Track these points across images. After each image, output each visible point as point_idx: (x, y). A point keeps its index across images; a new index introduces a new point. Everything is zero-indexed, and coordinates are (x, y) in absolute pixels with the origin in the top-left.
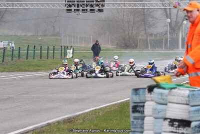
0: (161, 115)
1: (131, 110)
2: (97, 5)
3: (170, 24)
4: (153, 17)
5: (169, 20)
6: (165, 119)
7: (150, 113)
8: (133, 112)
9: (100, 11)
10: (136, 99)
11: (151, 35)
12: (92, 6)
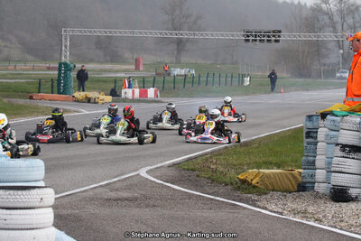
0: (332, 141)
1: (304, 135)
2: (274, 36)
3: (343, 54)
4: (326, 48)
5: (342, 51)
6: (337, 144)
7: (323, 139)
8: (307, 137)
9: (277, 41)
10: (310, 125)
11: (325, 65)
12: (269, 36)
